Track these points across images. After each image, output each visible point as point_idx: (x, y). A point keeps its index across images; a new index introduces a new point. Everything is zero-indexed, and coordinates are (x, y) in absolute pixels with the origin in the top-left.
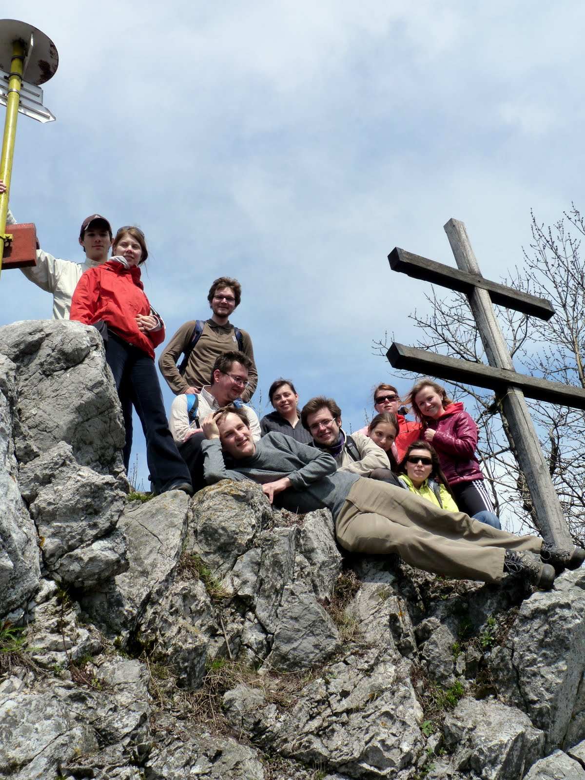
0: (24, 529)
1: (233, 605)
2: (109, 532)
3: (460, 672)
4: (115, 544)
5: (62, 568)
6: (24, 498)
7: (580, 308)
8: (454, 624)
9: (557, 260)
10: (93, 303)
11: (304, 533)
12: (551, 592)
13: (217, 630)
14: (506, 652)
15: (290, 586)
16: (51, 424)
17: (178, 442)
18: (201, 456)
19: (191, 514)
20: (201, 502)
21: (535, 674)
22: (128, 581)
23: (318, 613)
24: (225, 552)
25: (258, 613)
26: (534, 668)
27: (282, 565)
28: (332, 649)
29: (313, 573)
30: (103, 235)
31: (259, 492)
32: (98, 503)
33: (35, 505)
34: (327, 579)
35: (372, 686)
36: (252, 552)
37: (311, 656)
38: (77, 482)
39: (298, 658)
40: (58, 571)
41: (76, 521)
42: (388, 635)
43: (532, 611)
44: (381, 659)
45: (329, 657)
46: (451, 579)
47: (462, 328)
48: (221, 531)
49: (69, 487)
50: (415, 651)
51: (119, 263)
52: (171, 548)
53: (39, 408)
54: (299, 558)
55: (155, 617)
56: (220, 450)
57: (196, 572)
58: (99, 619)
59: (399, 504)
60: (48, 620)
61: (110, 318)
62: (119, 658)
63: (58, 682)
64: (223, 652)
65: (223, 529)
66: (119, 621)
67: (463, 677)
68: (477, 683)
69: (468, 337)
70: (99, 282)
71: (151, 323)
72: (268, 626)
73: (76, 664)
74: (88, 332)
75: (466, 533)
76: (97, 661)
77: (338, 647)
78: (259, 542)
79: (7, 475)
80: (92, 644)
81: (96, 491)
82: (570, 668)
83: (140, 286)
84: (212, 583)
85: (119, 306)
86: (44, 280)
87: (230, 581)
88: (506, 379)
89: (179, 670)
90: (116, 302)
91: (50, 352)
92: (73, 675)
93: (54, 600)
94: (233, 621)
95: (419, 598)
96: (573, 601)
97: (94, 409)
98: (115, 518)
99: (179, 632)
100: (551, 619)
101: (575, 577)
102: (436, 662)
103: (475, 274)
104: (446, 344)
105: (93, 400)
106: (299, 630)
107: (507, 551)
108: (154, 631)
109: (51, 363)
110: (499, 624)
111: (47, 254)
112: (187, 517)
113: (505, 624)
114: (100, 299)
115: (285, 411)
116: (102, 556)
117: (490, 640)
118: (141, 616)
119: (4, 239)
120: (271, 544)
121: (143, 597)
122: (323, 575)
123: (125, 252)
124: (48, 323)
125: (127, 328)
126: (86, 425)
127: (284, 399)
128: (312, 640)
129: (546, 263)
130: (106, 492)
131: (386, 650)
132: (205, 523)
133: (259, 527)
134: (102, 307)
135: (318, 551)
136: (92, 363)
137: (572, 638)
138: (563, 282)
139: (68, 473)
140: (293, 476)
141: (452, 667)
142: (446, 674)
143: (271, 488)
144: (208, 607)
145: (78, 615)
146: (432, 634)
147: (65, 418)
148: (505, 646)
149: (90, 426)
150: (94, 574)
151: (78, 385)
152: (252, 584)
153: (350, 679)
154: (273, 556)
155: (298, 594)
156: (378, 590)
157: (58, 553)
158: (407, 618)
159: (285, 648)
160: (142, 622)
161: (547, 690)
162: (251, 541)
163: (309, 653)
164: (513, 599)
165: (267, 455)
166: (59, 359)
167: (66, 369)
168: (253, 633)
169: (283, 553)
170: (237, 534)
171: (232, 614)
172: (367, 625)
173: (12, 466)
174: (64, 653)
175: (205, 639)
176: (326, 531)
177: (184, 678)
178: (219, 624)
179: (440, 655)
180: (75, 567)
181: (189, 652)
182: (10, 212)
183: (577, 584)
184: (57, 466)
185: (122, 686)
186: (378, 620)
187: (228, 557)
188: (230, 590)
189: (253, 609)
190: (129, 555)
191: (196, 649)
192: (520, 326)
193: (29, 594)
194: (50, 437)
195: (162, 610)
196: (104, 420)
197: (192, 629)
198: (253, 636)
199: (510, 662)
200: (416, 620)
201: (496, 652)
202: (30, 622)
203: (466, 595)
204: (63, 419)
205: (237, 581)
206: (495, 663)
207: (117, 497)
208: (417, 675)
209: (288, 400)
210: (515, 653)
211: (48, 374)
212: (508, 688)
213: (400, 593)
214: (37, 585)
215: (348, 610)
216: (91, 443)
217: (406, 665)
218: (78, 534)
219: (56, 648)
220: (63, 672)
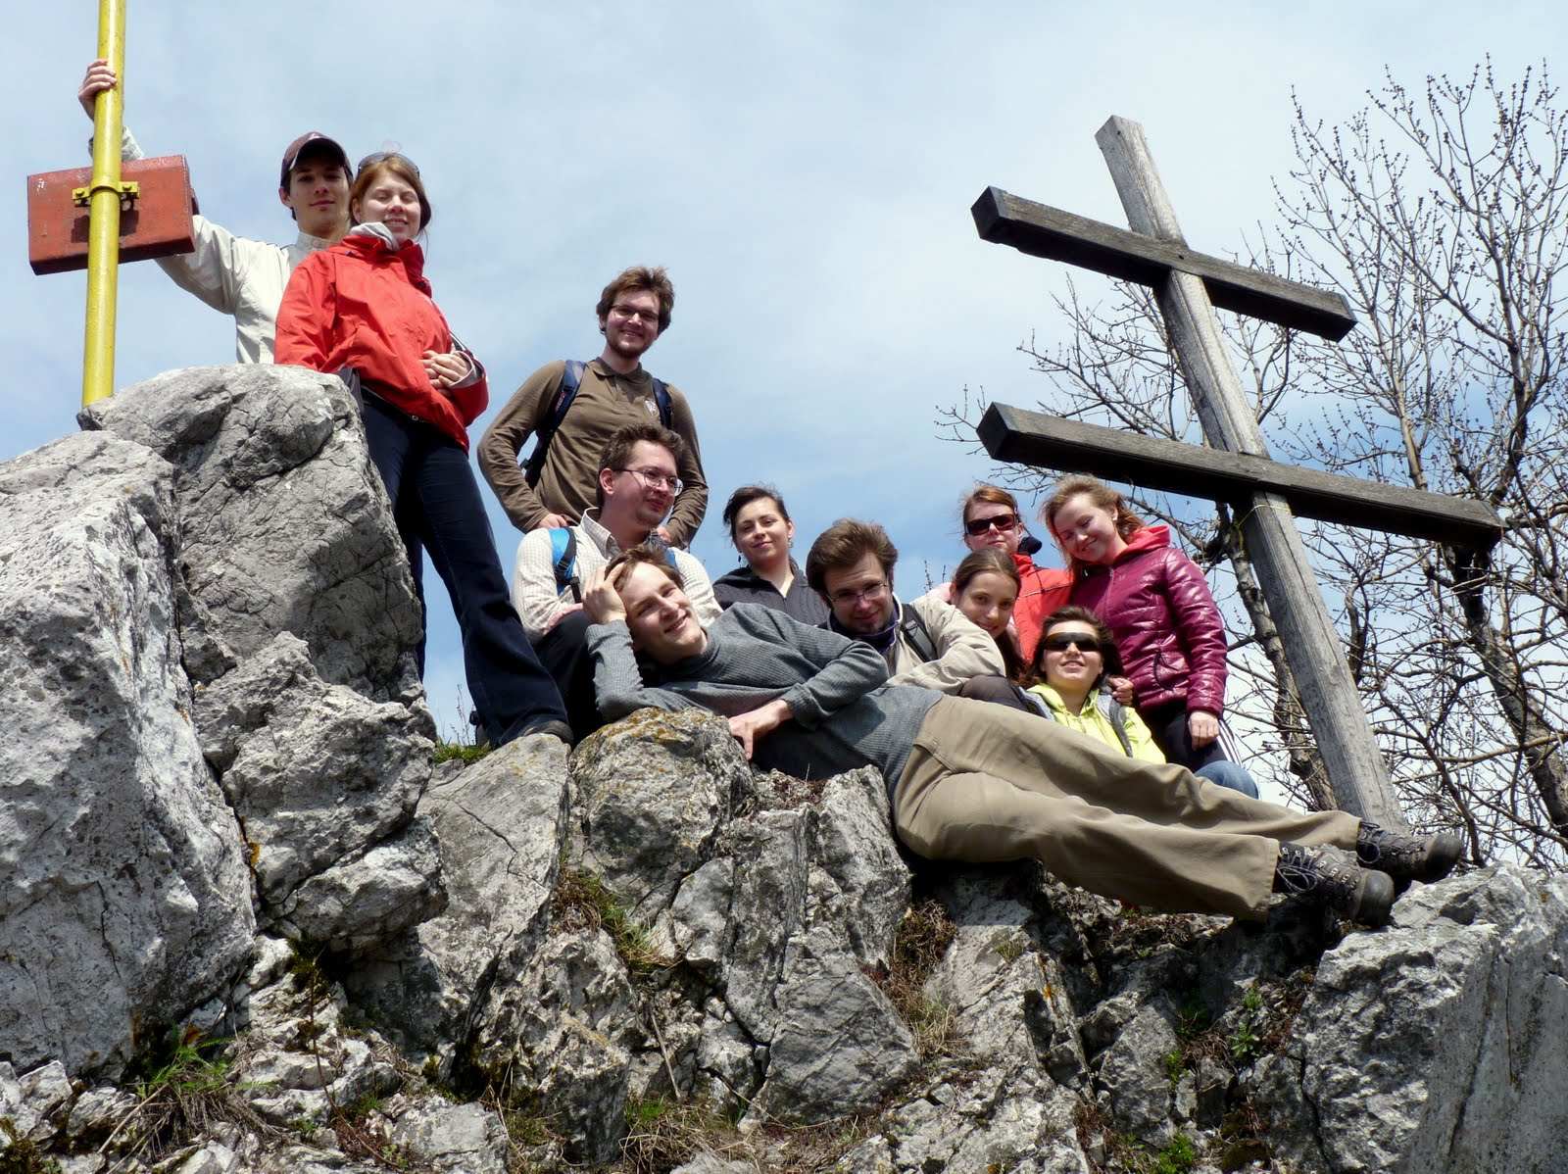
0: (214, 826)
1: (677, 983)
2: (400, 830)
3: (1185, 1113)
4: (414, 854)
5: (300, 911)
6: (208, 760)
7: (1407, 312)
8: (1168, 1009)
9: (1353, 204)
10: (324, 329)
11: (824, 822)
12: (1386, 931)
13: (645, 1039)
14: (1288, 1066)
15: (799, 938)
16: (257, 596)
17: (533, 633)
18: (588, 660)
19: (573, 787)
20: (595, 760)
21: (1354, 1113)
22: (445, 935)
23: (865, 994)
24: (652, 868)
25: (732, 998)
26: (1353, 1100)
27: (781, 893)
28: (900, 1073)
29: (848, 908)
30: (332, 177)
31: (723, 735)
32: (373, 764)
33: (234, 773)
34: (879, 921)
35: (994, 1147)
36: (713, 867)
37: (854, 1089)
38: (323, 719)
39: (824, 1095)
40: (294, 918)
41: (326, 806)
42: (1022, 1038)
43: (1346, 973)
44: (1010, 1090)
45: (895, 1090)
46: (1157, 913)
47: (1140, 371)
48: (642, 823)
49: (307, 733)
50: (1083, 1070)
51: (375, 239)
52: (538, 861)
53: (227, 561)
54: (817, 877)
55: (509, 1014)
56: (629, 644)
57: (593, 911)
58: (387, 1020)
59: (1034, 751)
60: (278, 1023)
61: (365, 361)
62: (438, 1099)
63: (312, 1153)
64: (660, 1083)
65: (647, 816)
66: (430, 1023)
67: (1191, 1124)
68: (1224, 1137)
69: (1152, 391)
70: (334, 284)
71: (456, 369)
72: (755, 1026)
73: (347, 1115)
74: (327, 387)
75: (1187, 810)
76: (390, 1109)
77: (911, 1067)
78: (728, 843)
79: (171, 709)
80: (377, 1072)
81: (367, 739)
82: (1435, 1096)
83: (425, 288)
84: (629, 936)
85: (382, 335)
86: (212, 285)
87: (667, 931)
88: (1251, 475)
89: (570, 1125)
90: (375, 325)
91: (245, 436)
92: (341, 1138)
93: (288, 979)
94: (678, 1019)
95: (1086, 957)
96: (1438, 950)
97: (351, 558)
98: (413, 796)
99: (564, 1042)
100: (1390, 990)
101: (1438, 898)
102: (1130, 1094)
103: (1170, 242)
104: (1104, 407)
105: (347, 538)
106: (824, 1034)
107: (1281, 847)
108: (509, 1042)
109: (249, 461)
110: (1270, 1006)
111: (215, 227)
112: (567, 793)
113: (1283, 1005)
114: (338, 322)
115: (762, 556)
116: (389, 881)
117: (1252, 1042)
118: (480, 1011)
119: (119, 194)
120: (754, 846)
121: (482, 969)
122: (872, 911)
123: (386, 211)
124: (237, 375)
125: (405, 382)
126: (335, 594)
127: (760, 529)
128: (855, 1053)
129: (1329, 212)
130: (390, 739)
131: (1020, 1070)
132: (605, 807)
133: (725, 810)
134: (344, 339)
135: (857, 859)
136: (341, 458)
137: (1437, 1029)
138: (1368, 254)
139: (301, 701)
140: (793, 695)
141: (1167, 1103)
142: (1154, 1118)
143: (747, 724)
144: (624, 988)
145: (343, 1011)
146: (1119, 1034)
147: (286, 581)
148: (1285, 1053)
149: (342, 597)
150: (374, 921)
151: (310, 506)
152: (715, 935)
153: (943, 1135)
154: (760, 873)
155: (818, 954)
156: (995, 941)
157: (291, 878)
158: (1063, 1001)
159: (795, 1073)
160: (482, 1024)
161: (1384, 1145)
162: (709, 842)
163: (849, 1083)
164: (1298, 952)
165: (732, 650)
166: (266, 450)
167: (282, 473)
168: (724, 1044)
169: (783, 866)
170: (678, 827)
171: (675, 1003)
172: (974, 1017)
173: (179, 690)
174: (319, 1093)
175: (622, 1056)
176: (874, 816)
177: (580, 1142)
178: (649, 1025)
179: (1140, 1077)
180: (331, 906)
181: (589, 1084)
182: (128, 133)
183: (1445, 912)
184: (278, 687)
185: (450, 1159)
186: (999, 1006)
187: (661, 878)
188: (669, 951)
189: (720, 991)
190: (445, 879)
191: (602, 1079)
192: (1272, 360)
193: (235, 968)
194: (256, 624)
195: (524, 997)
196: (373, 581)
197: (592, 1036)
198: (724, 1051)
199: (1297, 1088)
200: (1082, 1003)
201: (1265, 1066)
202: (240, 1028)
203: (1192, 944)
204: (284, 583)
205: (683, 932)
206: (1263, 1092)
207: (415, 750)
208: (1089, 1122)
209: (769, 533)
210: (1309, 1069)
211: (242, 485)
212: (1293, 1145)
213: (1044, 945)
214: (251, 948)
215: (930, 988)
216: (347, 636)
217: (1063, 1104)
218: (333, 834)
219: (299, 1080)
220: (319, 1132)
